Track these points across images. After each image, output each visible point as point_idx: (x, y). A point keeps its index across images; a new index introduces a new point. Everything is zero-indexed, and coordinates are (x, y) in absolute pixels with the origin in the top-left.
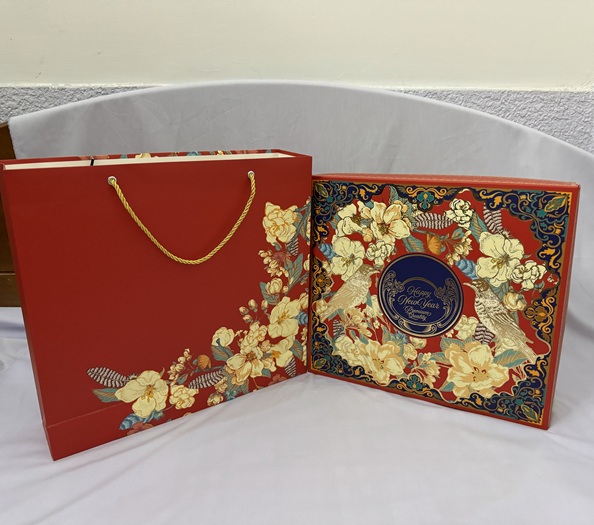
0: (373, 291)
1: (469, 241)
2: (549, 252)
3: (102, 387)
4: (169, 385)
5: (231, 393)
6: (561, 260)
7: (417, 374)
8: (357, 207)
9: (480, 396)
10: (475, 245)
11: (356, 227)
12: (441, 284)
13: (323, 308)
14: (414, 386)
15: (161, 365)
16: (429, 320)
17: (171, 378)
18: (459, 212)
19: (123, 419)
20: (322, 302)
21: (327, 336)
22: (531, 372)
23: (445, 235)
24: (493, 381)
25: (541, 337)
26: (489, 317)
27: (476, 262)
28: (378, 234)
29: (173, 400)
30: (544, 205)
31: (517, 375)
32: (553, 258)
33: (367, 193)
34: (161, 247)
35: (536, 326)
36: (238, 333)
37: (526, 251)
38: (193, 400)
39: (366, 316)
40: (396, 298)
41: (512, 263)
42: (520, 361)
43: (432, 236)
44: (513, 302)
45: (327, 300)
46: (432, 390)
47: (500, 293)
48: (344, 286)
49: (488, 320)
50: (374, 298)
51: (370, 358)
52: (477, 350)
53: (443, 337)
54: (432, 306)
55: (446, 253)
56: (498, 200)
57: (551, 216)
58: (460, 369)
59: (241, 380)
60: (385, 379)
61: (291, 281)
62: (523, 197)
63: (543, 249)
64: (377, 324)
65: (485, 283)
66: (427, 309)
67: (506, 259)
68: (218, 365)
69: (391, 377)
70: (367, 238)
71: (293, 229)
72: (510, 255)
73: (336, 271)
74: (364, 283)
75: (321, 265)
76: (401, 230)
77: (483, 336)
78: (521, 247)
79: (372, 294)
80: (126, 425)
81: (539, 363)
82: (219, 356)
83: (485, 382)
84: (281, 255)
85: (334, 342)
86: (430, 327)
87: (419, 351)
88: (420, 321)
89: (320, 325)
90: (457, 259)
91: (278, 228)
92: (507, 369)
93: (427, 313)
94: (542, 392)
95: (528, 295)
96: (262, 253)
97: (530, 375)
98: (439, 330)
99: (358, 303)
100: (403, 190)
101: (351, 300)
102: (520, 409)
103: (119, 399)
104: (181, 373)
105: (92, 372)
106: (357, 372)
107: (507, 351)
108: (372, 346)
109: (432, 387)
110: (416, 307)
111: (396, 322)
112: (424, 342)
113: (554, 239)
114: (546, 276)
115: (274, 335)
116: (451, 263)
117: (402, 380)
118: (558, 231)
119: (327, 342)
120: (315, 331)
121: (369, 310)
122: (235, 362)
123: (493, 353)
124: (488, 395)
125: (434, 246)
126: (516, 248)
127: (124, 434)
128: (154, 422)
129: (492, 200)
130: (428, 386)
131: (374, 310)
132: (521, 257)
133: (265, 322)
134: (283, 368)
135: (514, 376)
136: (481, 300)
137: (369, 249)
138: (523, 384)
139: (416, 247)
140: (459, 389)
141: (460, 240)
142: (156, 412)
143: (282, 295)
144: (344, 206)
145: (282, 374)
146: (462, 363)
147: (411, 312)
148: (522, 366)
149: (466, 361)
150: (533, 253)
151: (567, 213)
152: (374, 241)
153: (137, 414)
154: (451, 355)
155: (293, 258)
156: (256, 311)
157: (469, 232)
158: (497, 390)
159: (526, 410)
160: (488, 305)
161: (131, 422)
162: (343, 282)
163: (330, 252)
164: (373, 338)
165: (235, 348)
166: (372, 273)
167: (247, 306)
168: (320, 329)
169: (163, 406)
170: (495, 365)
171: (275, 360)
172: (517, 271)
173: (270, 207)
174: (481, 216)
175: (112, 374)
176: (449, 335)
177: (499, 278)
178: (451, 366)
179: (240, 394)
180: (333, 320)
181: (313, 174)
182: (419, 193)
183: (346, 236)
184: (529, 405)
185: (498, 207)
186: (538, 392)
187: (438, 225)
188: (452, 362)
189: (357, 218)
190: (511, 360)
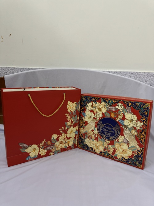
0: (96, 126)
1: (122, 115)
2: (144, 119)
3: (22, 148)
4: (39, 149)
5: (56, 152)
6: (147, 122)
7: (107, 151)
8: (93, 103)
9: (124, 158)
10: (124, 116)
11: (92, 109)
12: (114, 126)
13: (82, 130)
14: (106, 154)
15: (38, 143)
16: (111, 136)
17: (40, 147)
18: (120, 107)
19: (27, 157)
20: (82, 128)
21: (83, 138)
22: (139, 153)
23: (116, 112)
24: (128, 154)
25: (142, 143)
26: (127, 136)
27: (124, 121)
28: (98, 111)
29: (40, 153)
30: (143, 106)
31: (135, 153)
32: (145, 121)
33: (95, 100)
34: (40, 112)
35: (140, 140)
36: (59, 136)
37: (138, 119)
38: (45, 153)
39: (94, 133)
40: (102, 129)
41: (134, 122)
42: (136, 149)
43: (112, 113)
44: (134, 133)
45: (83, 128)
46: (111, 156)
47: (130, 130)
48: (88, 124)
49: (127, 137)
50: (96, 128)
51: (95, 145)
52: (124, 145)
53: (115, 141)
54: (112, 132)
55: (116, 117)
56: (130, 104)
57: (144, 109)
58: (119, 150)
59: (59, 149)
60: (98, 152)
61: (74, 122)
62: (137, 104)
63: (142, 118)
64: (97, 136)
65: (126, 127)
66: (110, 133)
67: (132, 120)
68: (53, 144)
69: (100, 151)
70: (95, 112)
71: (75, 108)
72: (133, 119)
73: (86, 120)
74: (93, 124)
75: (82, 118)
76: (104, 110)
77: (125, 141)
78: (136, 117)
79: (95, 127)
80: (27, 159)
81: (141, 150)
82: (53, 142)
83: (126, 155)
84: (71, 115)
85: (85, 140)
86: (111, 138)
87: (108, 144)
88: (108, 136)
89: (81, 135)
90: (119, 119)
91: (71, 108)
92: (132, 151)
93: (110, 134)
94: (142, 159)
95: (138, 131)
96: (66, 114)
97: (138, 153)
98: (114, 139)
99: (92, 129)
100: (105, 100)
101: (90, 128)
102: (135, 163)
103: (26, 151)
104: (43, 146)
105: (20, 144)
106: (91, 149)
107: (132, 146)
108: (95, 142)
109: (111, 155)
110: (107, 132)
111: (102, 136)
112: (109, 142)
113: (145, 116)
114: (143, 126)
115: (68, 137)
116: (117, 120)
117: (103, 152)
118: (146, 114)
119: (83, 140)
120: (80, 136)
121: (94, 132)
122: (57, 144)
123: (128, 147)
124: (127, 158)
125: (113, 115)
126: (135, 118)
127: (27, 161)
128: (35, 158)
129: (129, 104)
130: (110, 155)
131: (96, 132)
132: (136, 120)
133: (66, 133)
134: (71, 146)
135: (134, 153)
136: (125, 131)
137: (95, 115)
138: (136, 156)
139: (108, 115)
140: (119, 156)
141: (120, 114)
142: (36, 156)
143: (71, 126)
144: (89, 103)
145: (70, 148)
146: (120, 149)
147: (106, 133)
148: (136, 151)
149: (121, 148)
150: (139, 119)
151: (149, 109)
152: (97, 113)
153: (31, 156)
154: (117, 146)
155: (75, 116)
156: (64, 130)
157: (122, 112)
158: (129, 157)
159: (137, 163)
160: (127, 133)
161: (29, 158)
162: (88, 123)
163: (85, 115)
164: (95, 140)
165: (57, 140)
166: (96, 121)
167: (61, 129)
168: (81, 136)
169: (38, 154)
170: (129, 150)
171: (68, 144)
172: (135, 124)
173: (69, 102)
174: (126, 108)
175: (25, 145)
176: (116, 140)
177: (130, 125)
178: (117, 149)
179: (58, 153)
180: (85, 134)
181: (81, 94)
182: (109, 101)
183: (89, 111)
184: (138, 162)
185: (130, 106)
186: (140, 158)
187: (114, 110)
188: (117, 148)
189: (92, 106)
190: (133, 149)
